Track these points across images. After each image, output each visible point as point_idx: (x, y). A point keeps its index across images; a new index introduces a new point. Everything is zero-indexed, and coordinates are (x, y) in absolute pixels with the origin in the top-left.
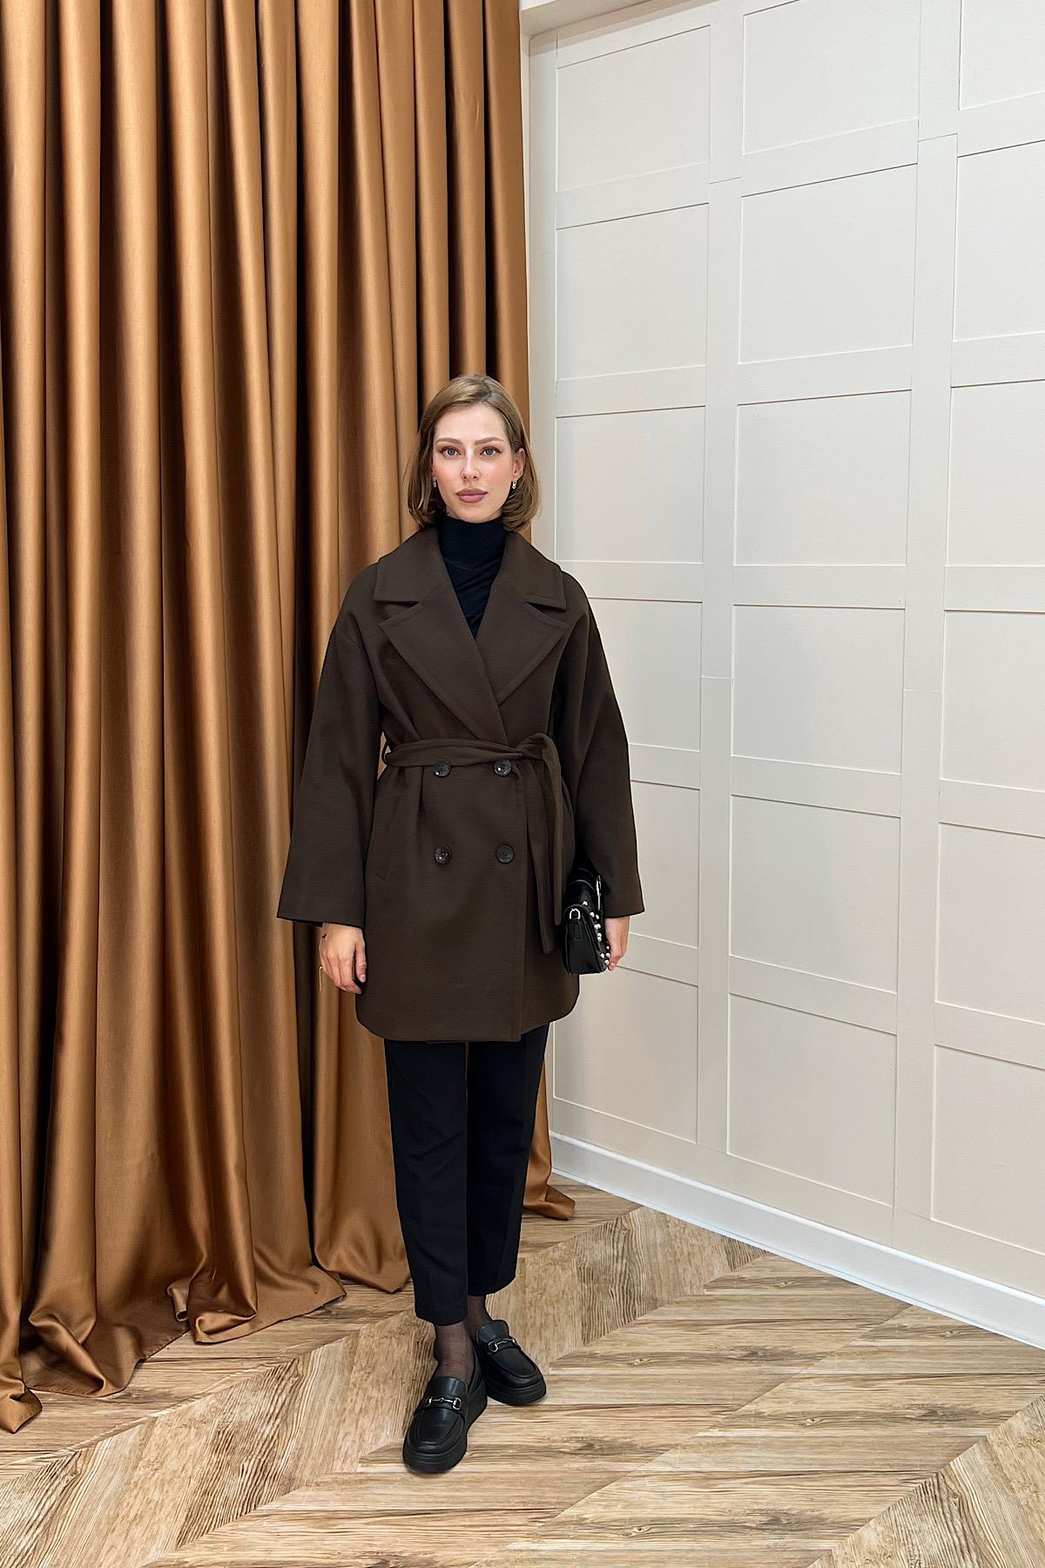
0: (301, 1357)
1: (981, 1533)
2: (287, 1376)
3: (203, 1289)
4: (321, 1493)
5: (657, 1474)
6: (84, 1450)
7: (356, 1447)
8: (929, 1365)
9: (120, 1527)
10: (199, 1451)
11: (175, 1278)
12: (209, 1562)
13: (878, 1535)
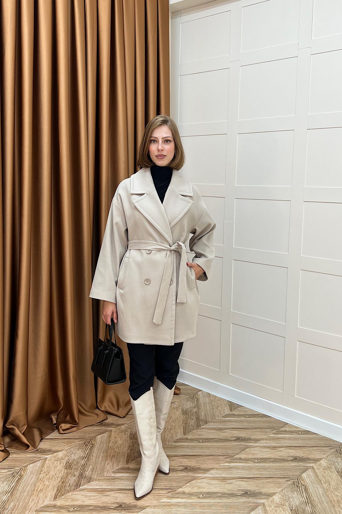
0: (93, 438)
1: (312, 498)
2: (89, 444)
3: (61, 416)
4: (100, 483)
5: (208, 477)
6: (24, 468)
7: (111, 468)
8: (294, 443)
9: (35, 493)
10: (61, 469)
11: (52, 412)
12: (64, 505)
13: (279, 498)
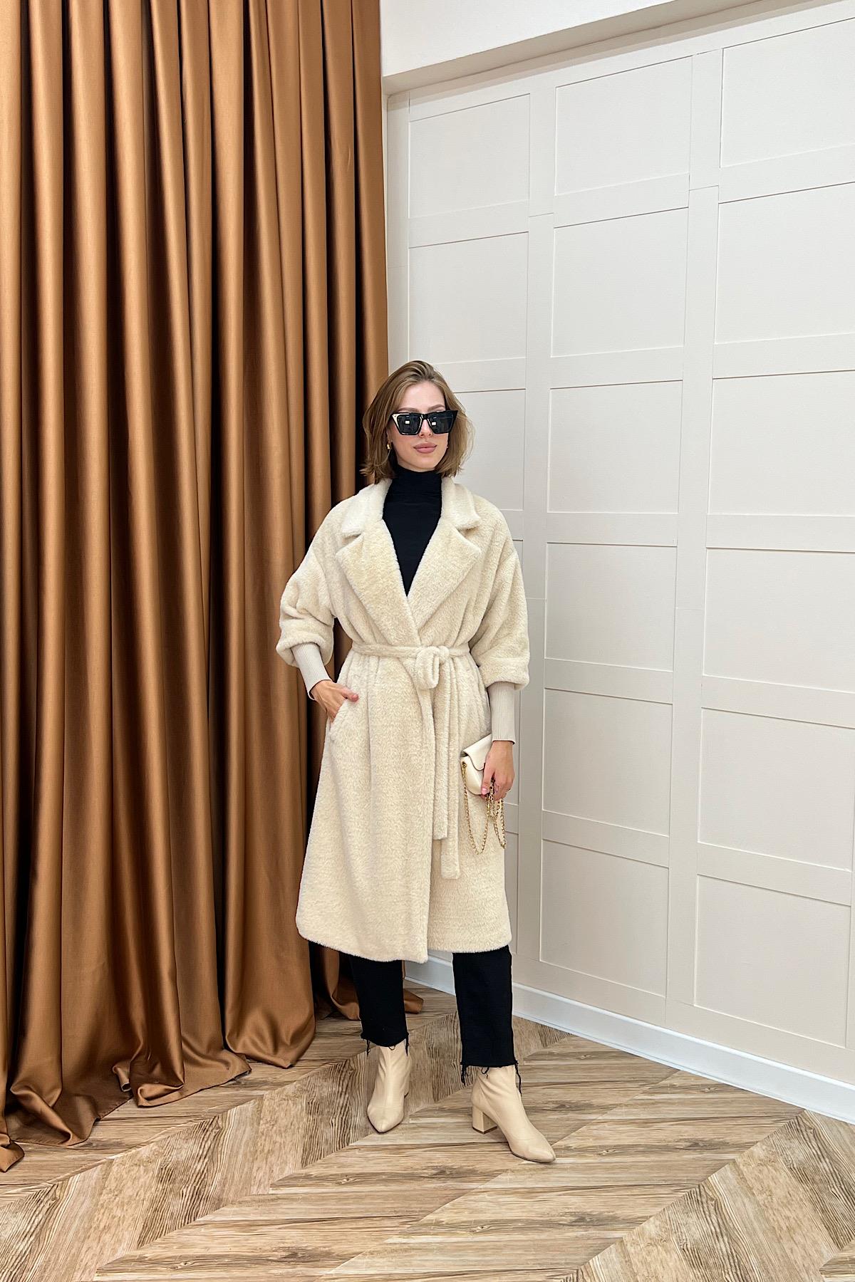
0: (220, 1115)
1: (731, 1224)
2: (211, 1129)
3: (140, 1068)
4: (243, 1208)
5: (494, 1190)
6: (60, 1183)
7: (267, 1177)
8: (693, 1111)
9: (94, 1235)
10: (148, 1182)
11: (119, 1059)
12: (163, 1256)
13: (656, 1227)
